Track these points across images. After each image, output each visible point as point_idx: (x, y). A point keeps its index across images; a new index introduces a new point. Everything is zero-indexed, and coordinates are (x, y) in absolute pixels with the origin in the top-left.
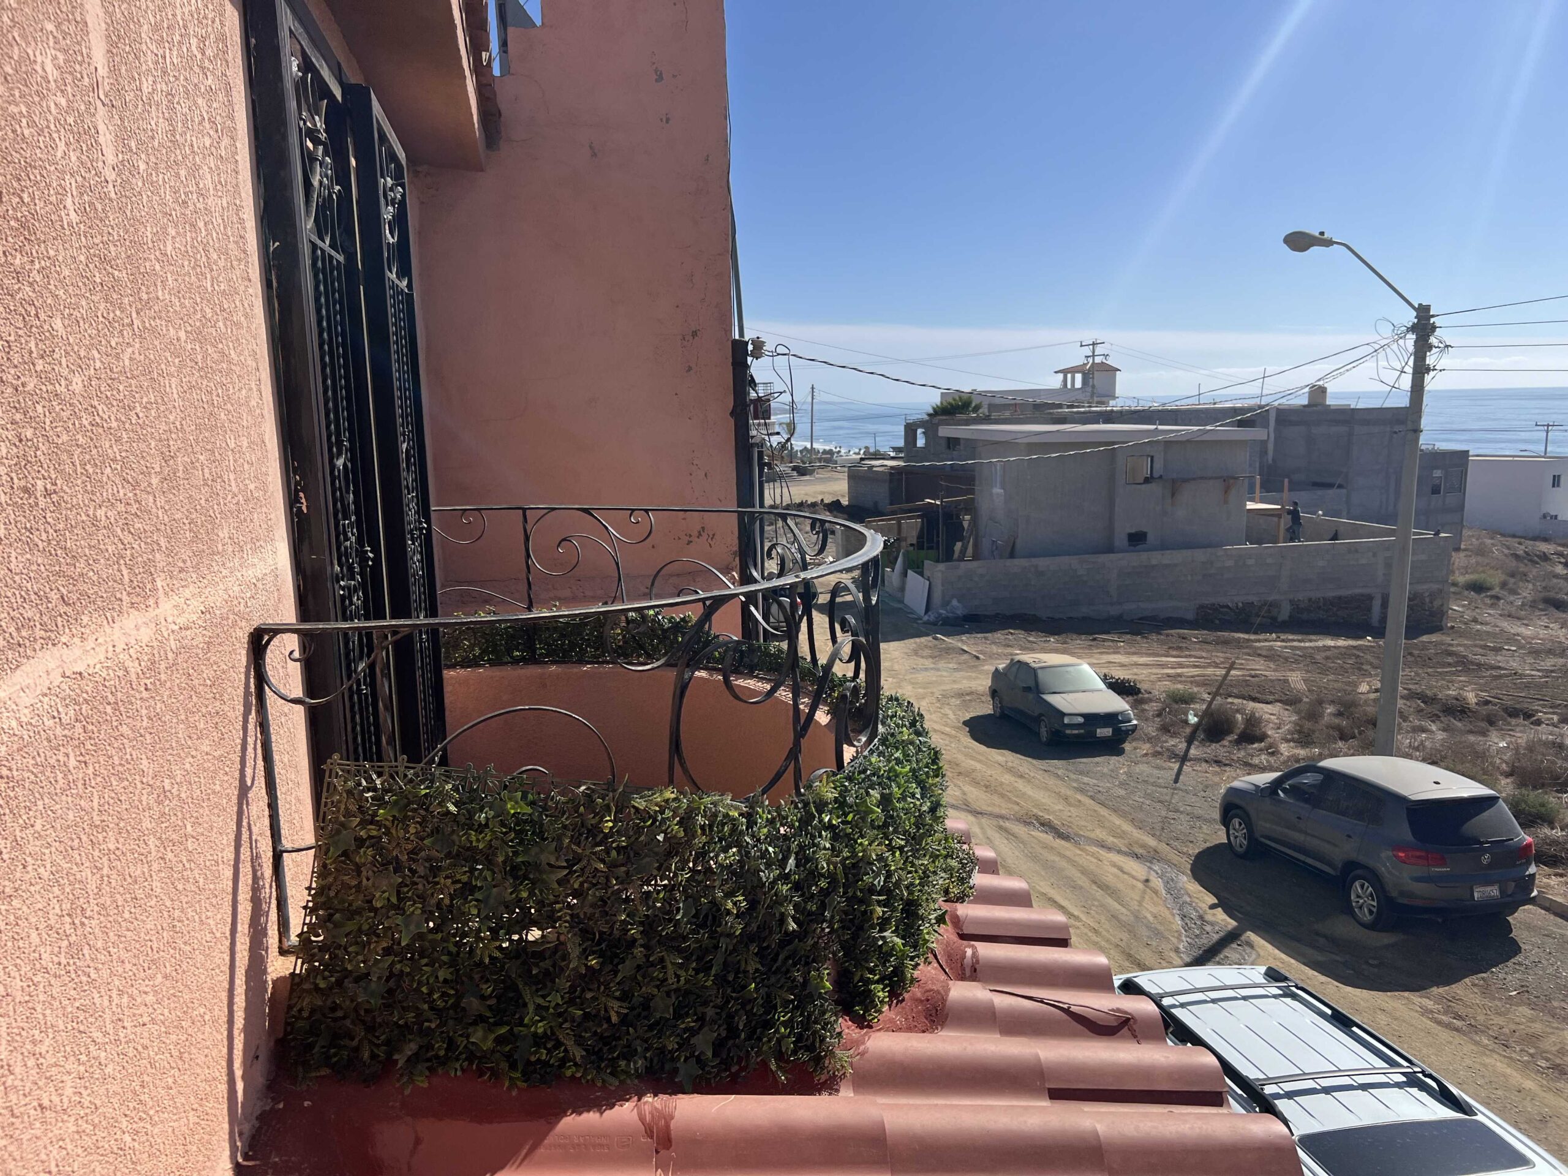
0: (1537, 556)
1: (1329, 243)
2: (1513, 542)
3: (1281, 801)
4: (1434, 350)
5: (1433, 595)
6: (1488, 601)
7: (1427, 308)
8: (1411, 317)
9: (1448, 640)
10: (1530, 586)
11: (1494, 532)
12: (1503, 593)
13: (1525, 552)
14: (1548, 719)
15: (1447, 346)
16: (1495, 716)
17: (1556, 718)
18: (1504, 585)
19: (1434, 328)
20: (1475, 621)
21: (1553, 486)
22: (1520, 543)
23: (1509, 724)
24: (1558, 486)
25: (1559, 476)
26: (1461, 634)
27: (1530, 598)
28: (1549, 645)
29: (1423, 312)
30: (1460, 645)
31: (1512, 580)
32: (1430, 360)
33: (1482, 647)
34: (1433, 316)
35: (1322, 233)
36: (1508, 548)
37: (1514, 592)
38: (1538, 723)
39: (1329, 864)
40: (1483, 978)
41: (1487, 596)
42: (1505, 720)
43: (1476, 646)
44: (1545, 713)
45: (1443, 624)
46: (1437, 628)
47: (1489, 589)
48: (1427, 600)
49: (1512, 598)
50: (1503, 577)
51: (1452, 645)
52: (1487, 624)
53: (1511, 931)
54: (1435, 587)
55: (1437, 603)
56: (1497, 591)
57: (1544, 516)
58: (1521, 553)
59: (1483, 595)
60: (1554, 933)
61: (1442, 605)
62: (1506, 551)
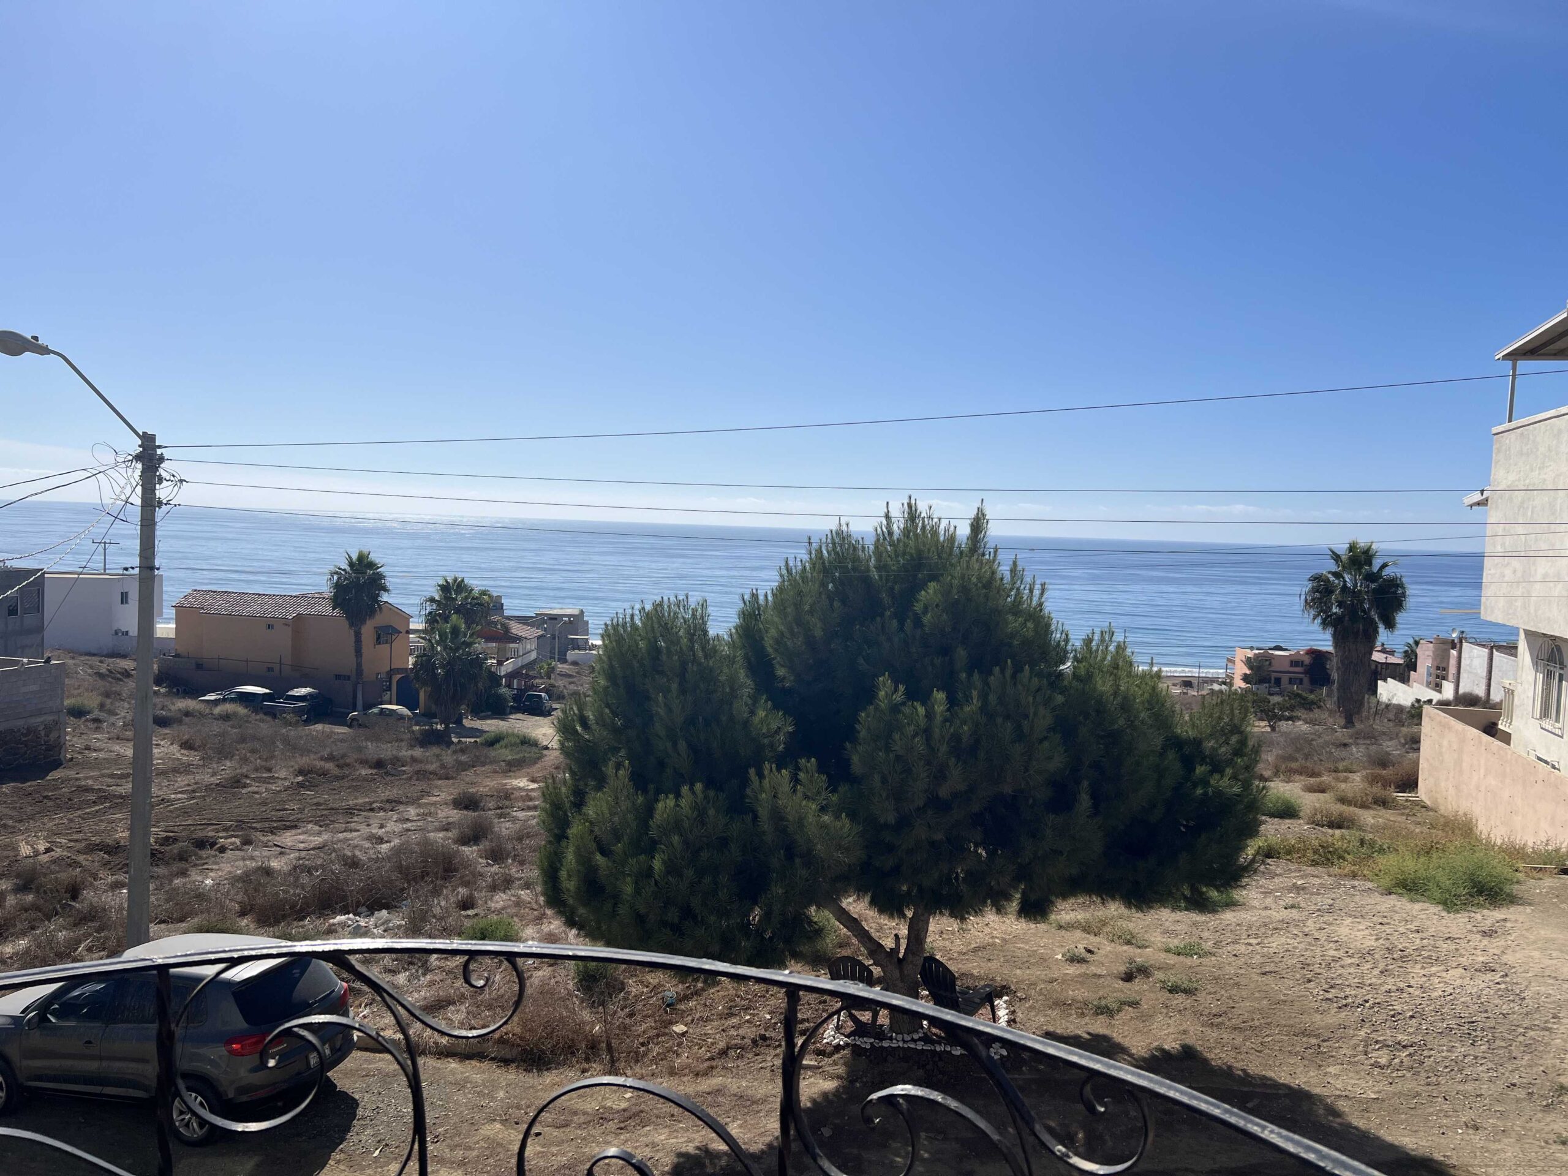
0: (119, 673)
1: (44, 350)
2: (95, 661)
3: (55, 1028)
4: (165, 483)
5: (48, 729)
6: (91, 725)
7: (152, 438)
8: (134, 446)
9: (72, 773)
10: (126, 705)
11: (74, 653)
12: (102, 715)
13: (108, 670)
14: (232, 844)
15: (181, 481)
16: (186, 852)
17: (237, 841)
18: (102, 706)
19: (162, 459)
20: (88, 748)
21: (122, 603)
22: (101, 662)
23: (201, 858)
24: (127, 603)
25: (126, 593)
26: (85, 765)
27: (129, 718)
28: (170, 764)
29: (148, 440)
30: (87, 778)
31: (108, 701)
32: (162, 492)
33: (112, 776)
34: (159, 447)
35: (36, 338)
36: (91, 667)
37: (112, 713)
38: (223, 850)
39: (135, 1085)
40: (341, 1151)
41: (87, 720)
42: (196, 855)
43: (103, 776)
44: (226, 838)
45: (62, 756)
46: (57, 764)
47: (89, 713)
48: (43, 733)
49: (113, 719)
50: (99, 699)
51: (77, 779)
52: (101, 750)
53: (335, 1086)
54: (50, 718)
55: (53, 736)
56: (96, 714)
57: (116, 633)
58: (103, 671)
59: (83, 719)
60: (370, 1070)
61: (59, 737)
62: (90, 671)
